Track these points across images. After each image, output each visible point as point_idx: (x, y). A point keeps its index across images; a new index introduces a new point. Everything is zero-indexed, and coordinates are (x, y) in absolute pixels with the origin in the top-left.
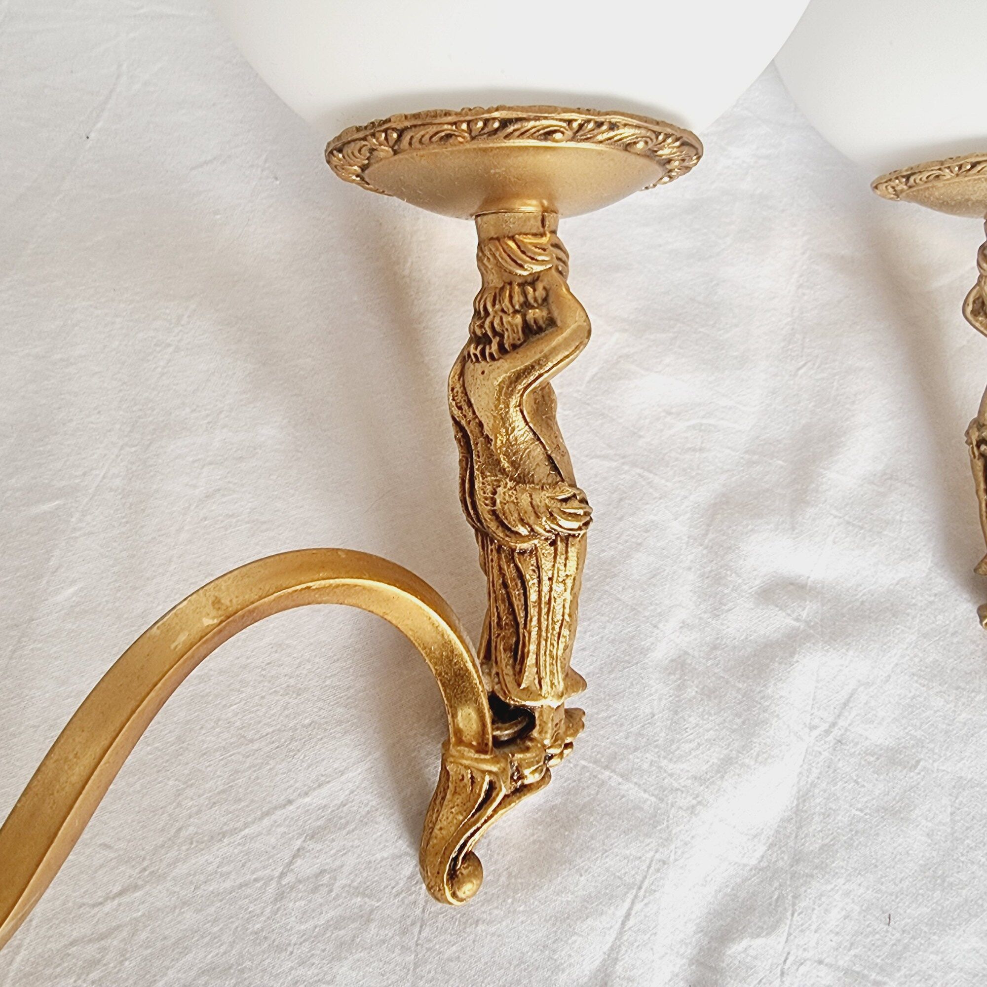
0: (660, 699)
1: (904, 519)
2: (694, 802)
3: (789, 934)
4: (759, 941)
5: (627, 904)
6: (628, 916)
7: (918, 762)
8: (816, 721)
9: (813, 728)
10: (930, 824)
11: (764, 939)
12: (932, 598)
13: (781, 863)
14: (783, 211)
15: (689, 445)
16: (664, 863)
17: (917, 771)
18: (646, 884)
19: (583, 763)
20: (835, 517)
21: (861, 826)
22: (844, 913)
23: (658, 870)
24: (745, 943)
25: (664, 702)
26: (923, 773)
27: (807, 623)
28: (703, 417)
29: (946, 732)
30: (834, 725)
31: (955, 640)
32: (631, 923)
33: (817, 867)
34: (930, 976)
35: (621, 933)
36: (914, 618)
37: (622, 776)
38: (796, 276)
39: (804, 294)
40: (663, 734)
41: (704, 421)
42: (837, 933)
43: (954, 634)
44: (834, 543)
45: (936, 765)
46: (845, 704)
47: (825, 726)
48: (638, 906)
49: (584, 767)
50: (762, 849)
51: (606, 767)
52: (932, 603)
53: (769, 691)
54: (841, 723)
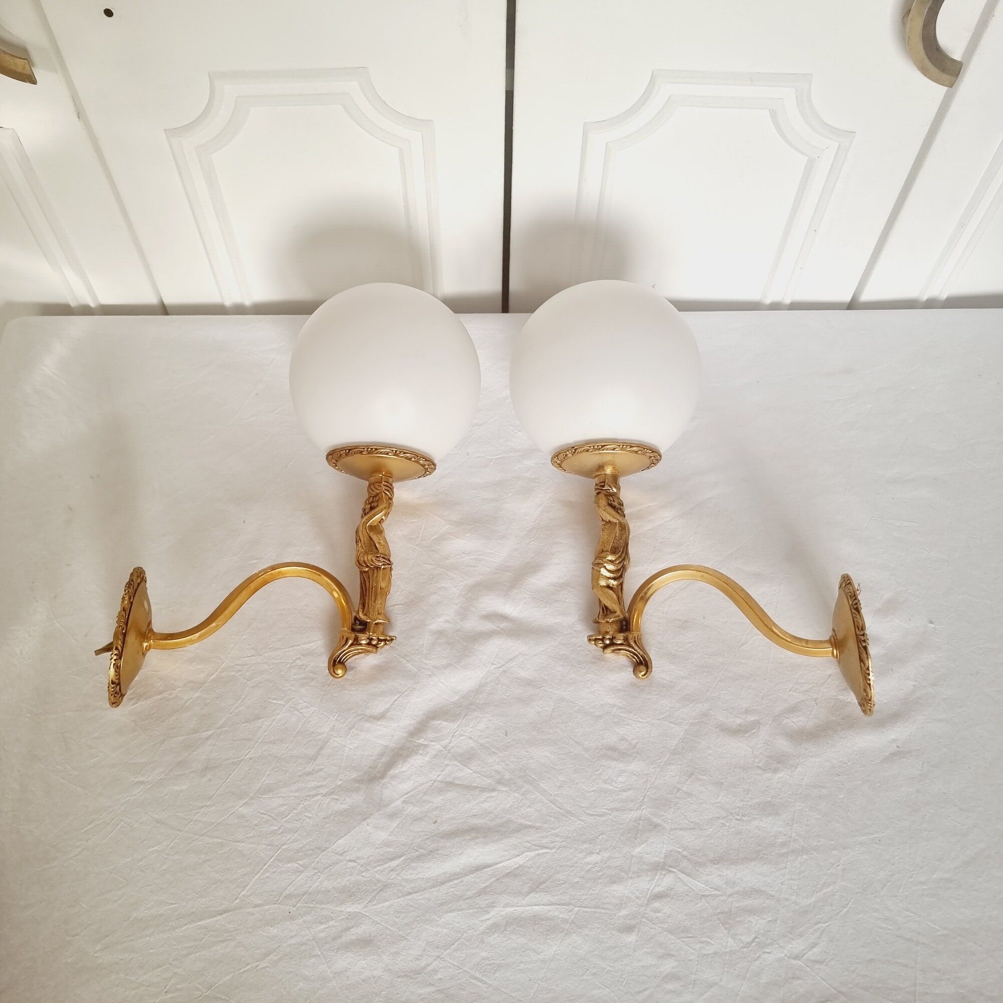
0: (428, 640)
1: (567, 601)
2: (431, 674)
3: (459, 725)
4: (444, 723)
5: (396, 697)
6: (395, 701)
7: (541, 687)
8: (495, 662)
9: (493, 664)
10: (540, 709)
11: (447, 723)
12: (572, 632)
13: (464, 704)
14: (543, 484)
15: (470, 565)
16: (414, 689)
17: (540, 689)
18: (406, 693)
19: (395, 655)
20: (529, 595)
21: (506, 701)
22: (487, 726)
23: (411, 690)
24: (439, 722)
25: (428, 642)
26: (542, 691)
27: (502, 629)
28: (479, 555)
29: (561, 680)
30: (503, 665)
31: (579, 649)
32: (397, 702)
33: (479, 708)
34: (521, 758)
35: (392, 704)
36: (558, 637)
37: (407, 661)
38: (542, 508)
39: (543, 515)
40: (425, 651)
41: (479, 557)
42: (481, 732)
43: (579, 647)
44: (525, 604)
45: (551, 690)
46: (511, 660)
47: (500, 665)
48: (400, 699)
49: (395, 657)
50: (457, 698)
51: (403, 658)
52: (571, 633)
53: (476, 647)
54: (507, 665)
